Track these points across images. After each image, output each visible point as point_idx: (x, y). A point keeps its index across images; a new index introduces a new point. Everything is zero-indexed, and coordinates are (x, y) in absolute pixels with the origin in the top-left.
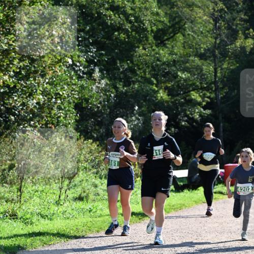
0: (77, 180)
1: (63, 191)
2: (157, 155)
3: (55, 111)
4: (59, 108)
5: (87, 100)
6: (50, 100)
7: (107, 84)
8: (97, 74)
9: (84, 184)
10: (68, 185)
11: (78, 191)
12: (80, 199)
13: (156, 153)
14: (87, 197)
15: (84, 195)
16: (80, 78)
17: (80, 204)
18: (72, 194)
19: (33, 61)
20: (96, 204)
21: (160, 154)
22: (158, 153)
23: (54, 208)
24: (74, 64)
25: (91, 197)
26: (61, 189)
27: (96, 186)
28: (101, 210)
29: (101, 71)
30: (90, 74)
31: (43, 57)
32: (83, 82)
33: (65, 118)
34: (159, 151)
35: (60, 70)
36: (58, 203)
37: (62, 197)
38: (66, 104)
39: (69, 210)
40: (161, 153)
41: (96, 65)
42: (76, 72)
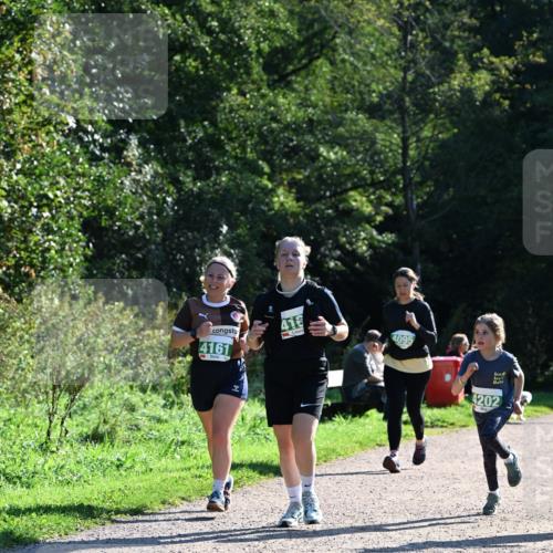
0: (88, 394)
1: (56, 420)
2: (291, 328)
3: (37, 236)
4: (47, 230)
5: (110, 212)
6: (25, 210)
7: (156, 175)
8: (133, 151)
9: (106, 404)
10: (67, 407)
11: (91, 421)
12: (96, 438)
13: (289, 324)
14: (112, 433)
15: (103, 429)
16: (94, 159)
17: (95, 451)
18: (76, 426)
20: (132, 450)
21: (297, 326)
22: (293, 325)
23: (36, 459)
24: (80, 128)
25: (122, 433)
26: (51, 415)
27: (132, 409)
28: (145, 462)
29: (142, 144)
30: (117, 150)
31: (10, 111)
32: (102, 170)
33: (60, 251)
34: (294, 319)
35: (48, 143)
36: (44, 448)
37: (55, 435)
38: (62, 221)
39: (71, 465)
40: (298, 322)
41: (130, 129)
42: (85, 145)
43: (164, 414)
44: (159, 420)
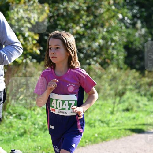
0: (125, 97)
1: (116, 105)
3: (110, 50)
4: (113, 48)
5: (132, 43)
6: (107, 43)
7: (146, 32)
8: (139, 25)
9: (130, 100)
11: (125, 105)
15: (130, 108)
16: (127, 27)
17: (127, 114)
19: (95, 17)
20: (138, 114)
23: (110, 117)
24: (123, 18)
25: (135, 109)
26: (114, 103)
27: (138, 101)
28: (142, 118)
29: (142, 23)
30: (134, 25)
31: (103, 14)
32: (129, 31)
33: (117, 55)
35: (114, 23)
36: (112, 113)
37: (115, 109)
41: (138, 18)
42: (125, 23)
43: (147, 103)
44: (146, 105)
